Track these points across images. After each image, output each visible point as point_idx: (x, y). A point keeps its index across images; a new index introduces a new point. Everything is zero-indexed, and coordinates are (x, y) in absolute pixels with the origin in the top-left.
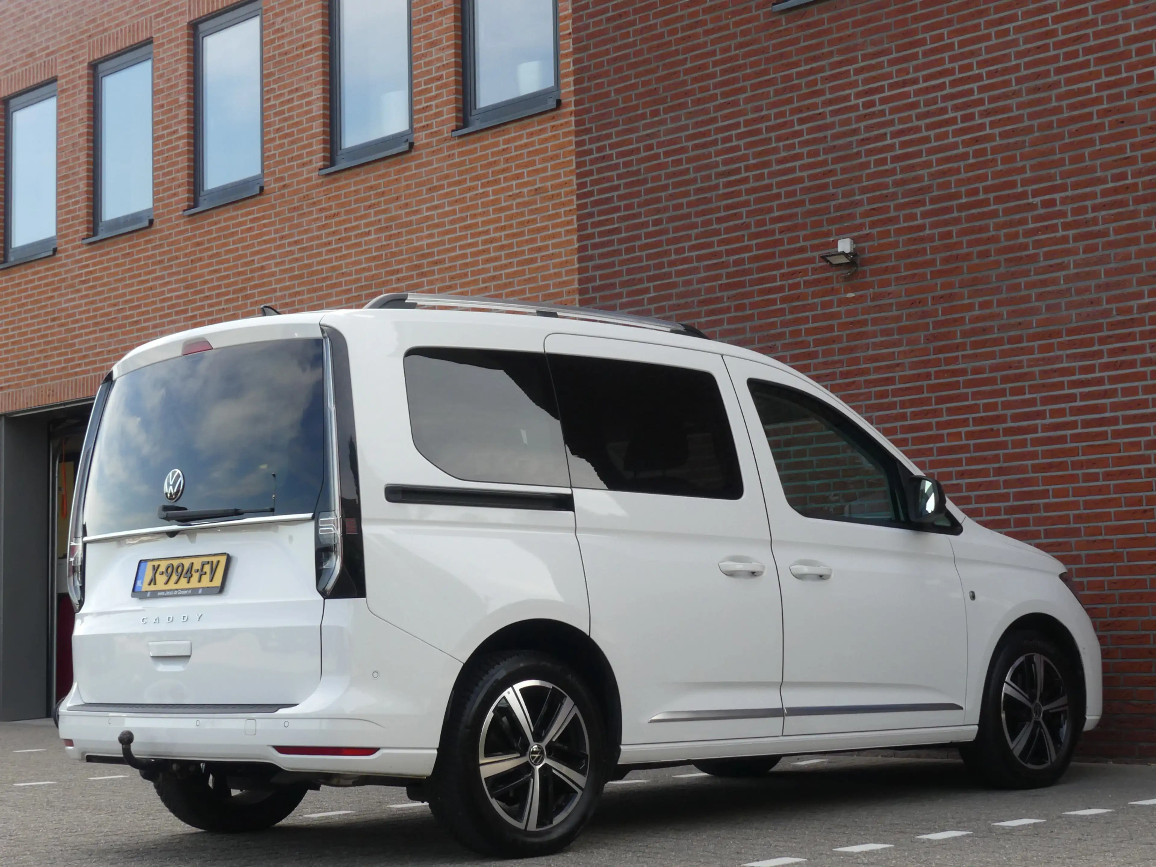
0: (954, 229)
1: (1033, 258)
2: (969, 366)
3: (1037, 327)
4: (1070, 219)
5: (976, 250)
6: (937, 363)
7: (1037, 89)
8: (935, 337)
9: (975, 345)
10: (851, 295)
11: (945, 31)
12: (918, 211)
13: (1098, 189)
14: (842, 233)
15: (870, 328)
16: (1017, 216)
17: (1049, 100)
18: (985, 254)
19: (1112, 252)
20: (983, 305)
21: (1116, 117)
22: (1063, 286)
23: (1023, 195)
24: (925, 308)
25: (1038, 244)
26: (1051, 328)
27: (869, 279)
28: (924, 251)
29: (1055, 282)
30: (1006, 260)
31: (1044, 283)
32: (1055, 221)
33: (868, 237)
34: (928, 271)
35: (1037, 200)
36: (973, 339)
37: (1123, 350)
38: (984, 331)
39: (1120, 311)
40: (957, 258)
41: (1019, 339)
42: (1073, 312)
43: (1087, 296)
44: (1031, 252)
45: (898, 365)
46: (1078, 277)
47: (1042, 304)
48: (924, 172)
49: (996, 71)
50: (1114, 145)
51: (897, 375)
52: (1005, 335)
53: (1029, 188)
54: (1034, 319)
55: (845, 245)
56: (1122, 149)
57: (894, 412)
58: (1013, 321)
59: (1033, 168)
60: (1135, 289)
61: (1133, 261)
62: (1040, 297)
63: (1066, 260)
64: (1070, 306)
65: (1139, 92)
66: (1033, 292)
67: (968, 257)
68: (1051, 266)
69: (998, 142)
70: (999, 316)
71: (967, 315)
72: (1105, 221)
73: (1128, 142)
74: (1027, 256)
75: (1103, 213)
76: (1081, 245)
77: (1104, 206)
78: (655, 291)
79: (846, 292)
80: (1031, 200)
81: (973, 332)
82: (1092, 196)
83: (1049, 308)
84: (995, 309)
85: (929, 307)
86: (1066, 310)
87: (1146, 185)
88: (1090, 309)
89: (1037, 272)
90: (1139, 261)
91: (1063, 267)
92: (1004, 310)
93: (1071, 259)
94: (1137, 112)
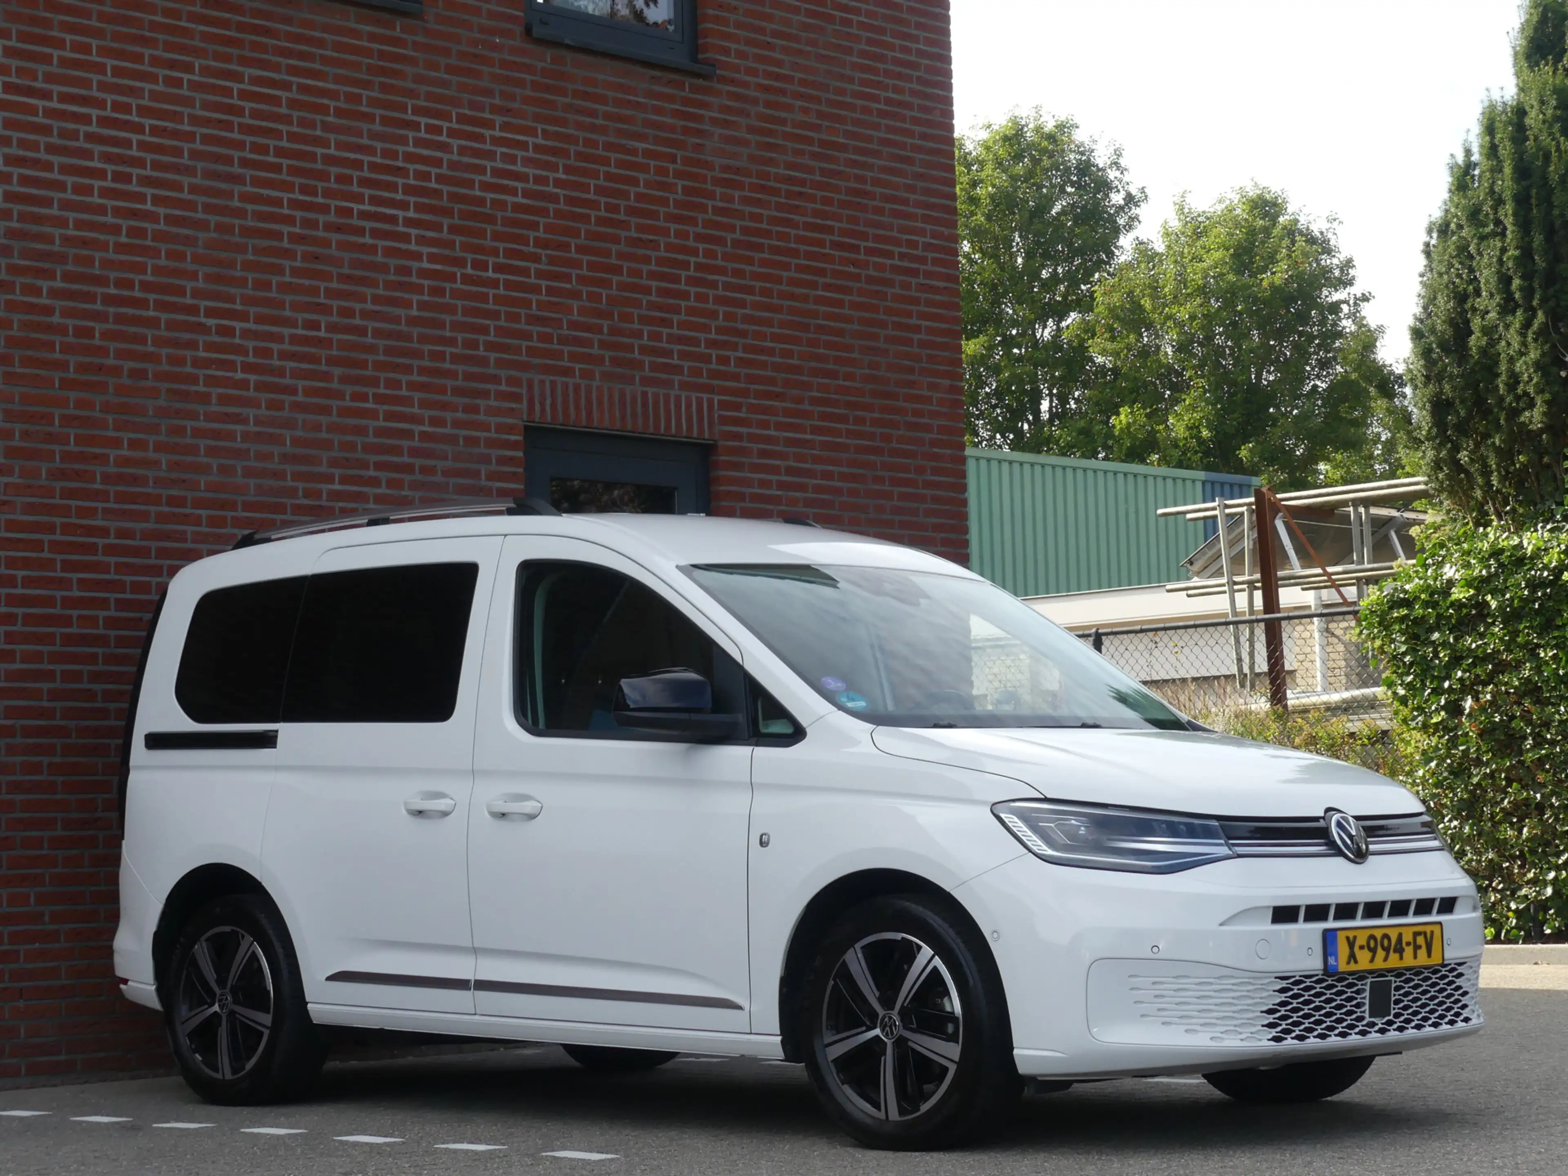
0: (98, 327)
1: (204, 398)
2: (113, 525)
3: (207, 490)
4: (251, 359)
5: (128, 365)
6: (65, 511)
7: (217, 176)
8: (63, 475)
9: (121, 498)
12: (45, 285)
13: (286, 331)
16: (187, 336)
17: (230, 195)
18: (141, 374)
19: (300, 417)
20: (134, 445)
21: (310, 249)
22: (239, 444)
23: (193, 310)
24: (49, 429)
25: (210, 381)
26: (223, 496)
28: (50, 346)
29: (231, 436)
30: (168, 390)
31: (217, 435)
32: (232, 357)
34: (57, 376)
35: (211, 322)
36: (119, 488)
38: (135, 480)
39: (307, 494)
40: (100, 369)
41: (180, 502)
42: (252, 482)
43: (270, 466)
44: (201, 388)
45: (5, 503)
46: (258, 437)
47: (215, 462)
49: (165, 129)
50: (307, 282)
51: (3, 517)
52: (165, 492)
53: (203, 304)
54: (203, 481)
56: (315, 291)
58: (174, 475)
59: (208, 278)
60: (323, 469)
61: (324, 435)
62: (212, 452)
63: (244, 411)
64: (249, 473)
65: (337, 228)
66: (202, 443)
67: (116, 371)
68: (226, 414)
69: (162, 226)
70: (156, 464)
71: (113, 453)
72: (294, 375)
73: (322, 285)
74: (196, 392)
75: (292, 364)
76: (264, 396)
77: (293, 356)
80: (203, 320)
81: (120, 479)
82: (280, 339)
83: (222, 469)
84: (151, 455)
85: (56, 427)
86: (244, 476)
87: (342, 345)
88: (272, 482)
89: (208, 417)
90: (330, 436)
91: (241, 420)
92: (164, 458)
93: (251, 413)
94: (334, 252)
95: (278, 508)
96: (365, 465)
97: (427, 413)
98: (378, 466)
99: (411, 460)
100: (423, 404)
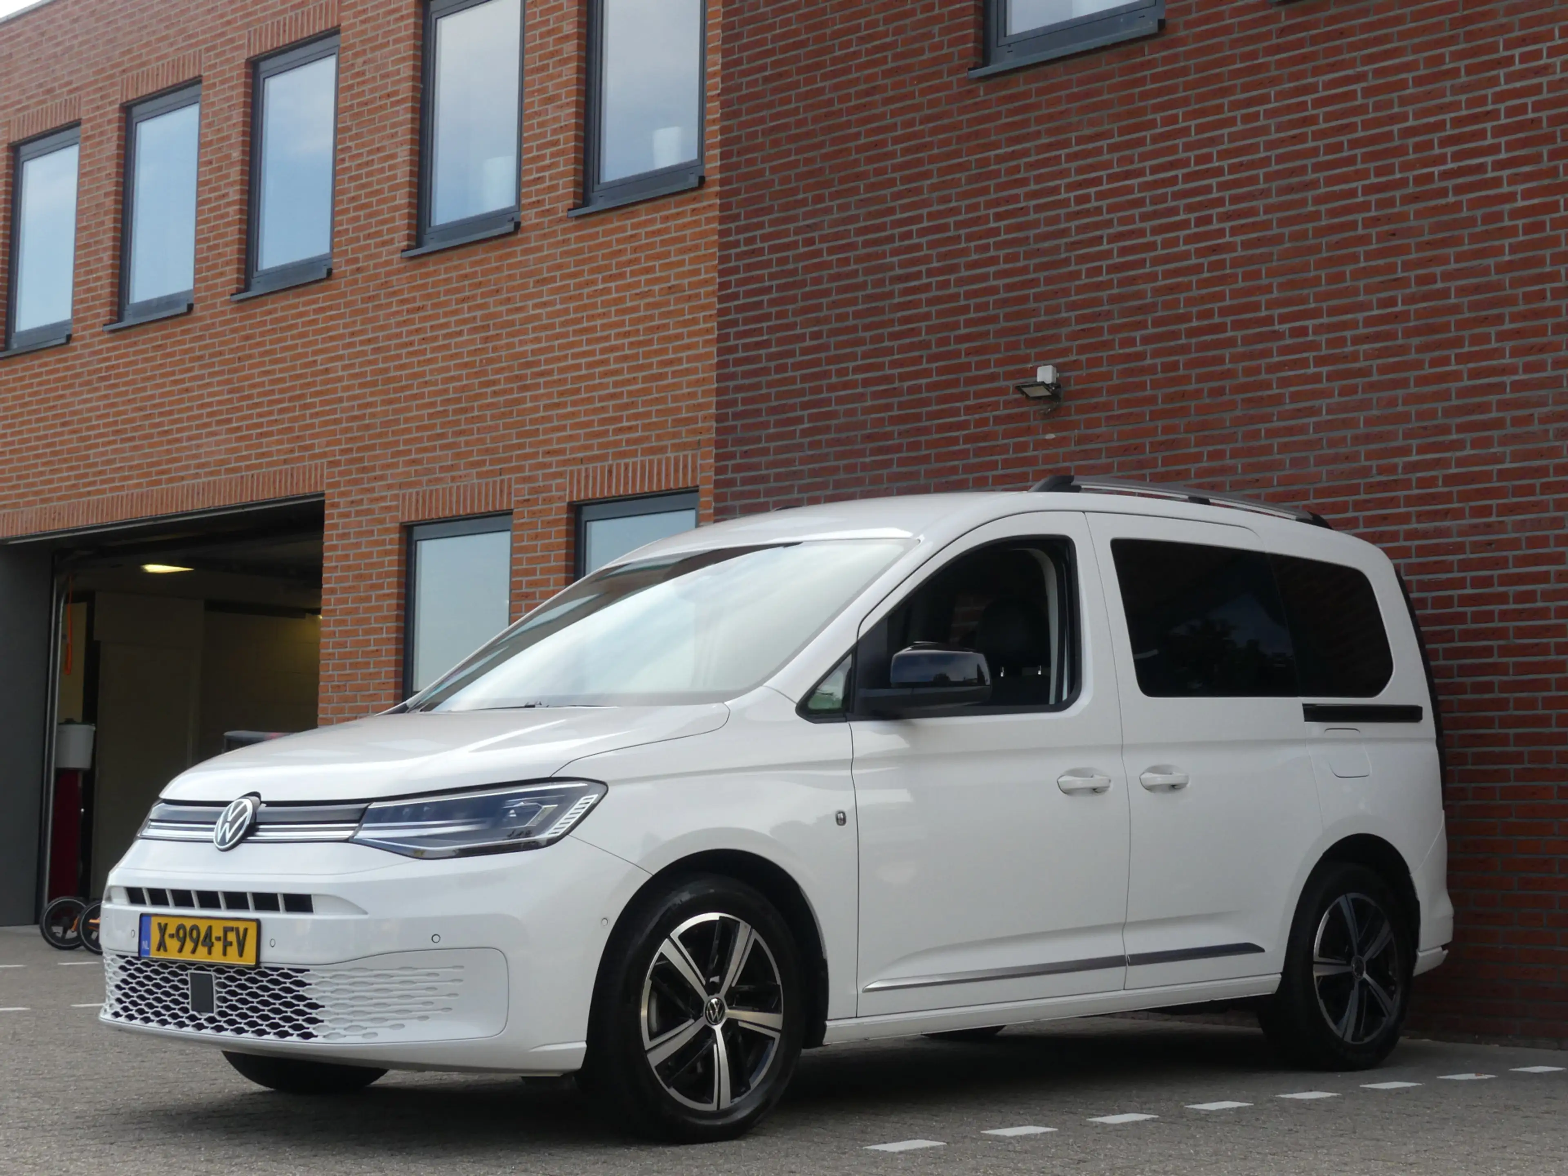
0: (1181, 358)
1: (1277, 400)
3: (1279, 484)
4: (1324, 352)
5: (1206, 386)
7: (1290, 189)
10: (1051, 436)
11: (1180, 112)
12: (1138, 335)
13: (1360, 316)
14: (1044, 358)
16: (1260, 346)
17: (1303, 202)
18: (1218, 392)
19: (1374, 396)
20: (1213, 456)
21: (1386, 228)
22: (1312, 435)
23: (1268, 320)
24: (1141, 457)
25: (1284, 382)
26: (1295, 487)
27: (1074, 417)
28: (1142, 386)
29: (1303, 430)
30: (1243, 400)
31: (1290, 431)
32: (1305, 355)
33: (1076, 364)
34: (1147, 409)
35: (1285, 327)
37: (1385, 519)
39: (1381, 470)
40: (1183, 395)
42: (1324, 469)
43: (1342, 450)
44: (1275, 391)
46: (1330, 425)
47: (1287, 457)
48: (1148, 287)
49: (1241, 164)
50: (1381, 262)
53: (1276, 312)
54: (1275, 475)
55: (1046, 374)
56: (1392, 268)
58: (1249, 476)
59: (1282, 287)
60: (1400, 442)
61: (1400, 408)
62: (1284, 448)
63: (1316, 403)
64: (1321, 461)
65: (1415, 198)
66: (1276, 442)
67: (1197, 394)
68: (1299, 410)
69: (1240, 252)
70: (1232, 469)
71: (1193, 467)
72: (1368, 356)
73: (1399, 260)
74: (1270, 396)
75: (1366, 347)
76: (1337, 385)
77: (1367, 339)
78: (810, 421)
79: (1045, 432)
80: (1277, 327)
82: (1354, 325)
83: (1294, 463)
84: (1228, 462)
85: (1147, 455)
86: (1316, 465)
87: (1419, 314)
88: (1345, 466)
89: (1282, 417)
90: (1407, 408)
91: (1313, 412)
92: (1239, 463)
93: (1323, 403)
94: (1413, 223)
95: (1353, 490)
96: (1446, 430)
97: (1520, 361)
98: (1461, 428)
99: (1501, 414)
100: (1515, 353)
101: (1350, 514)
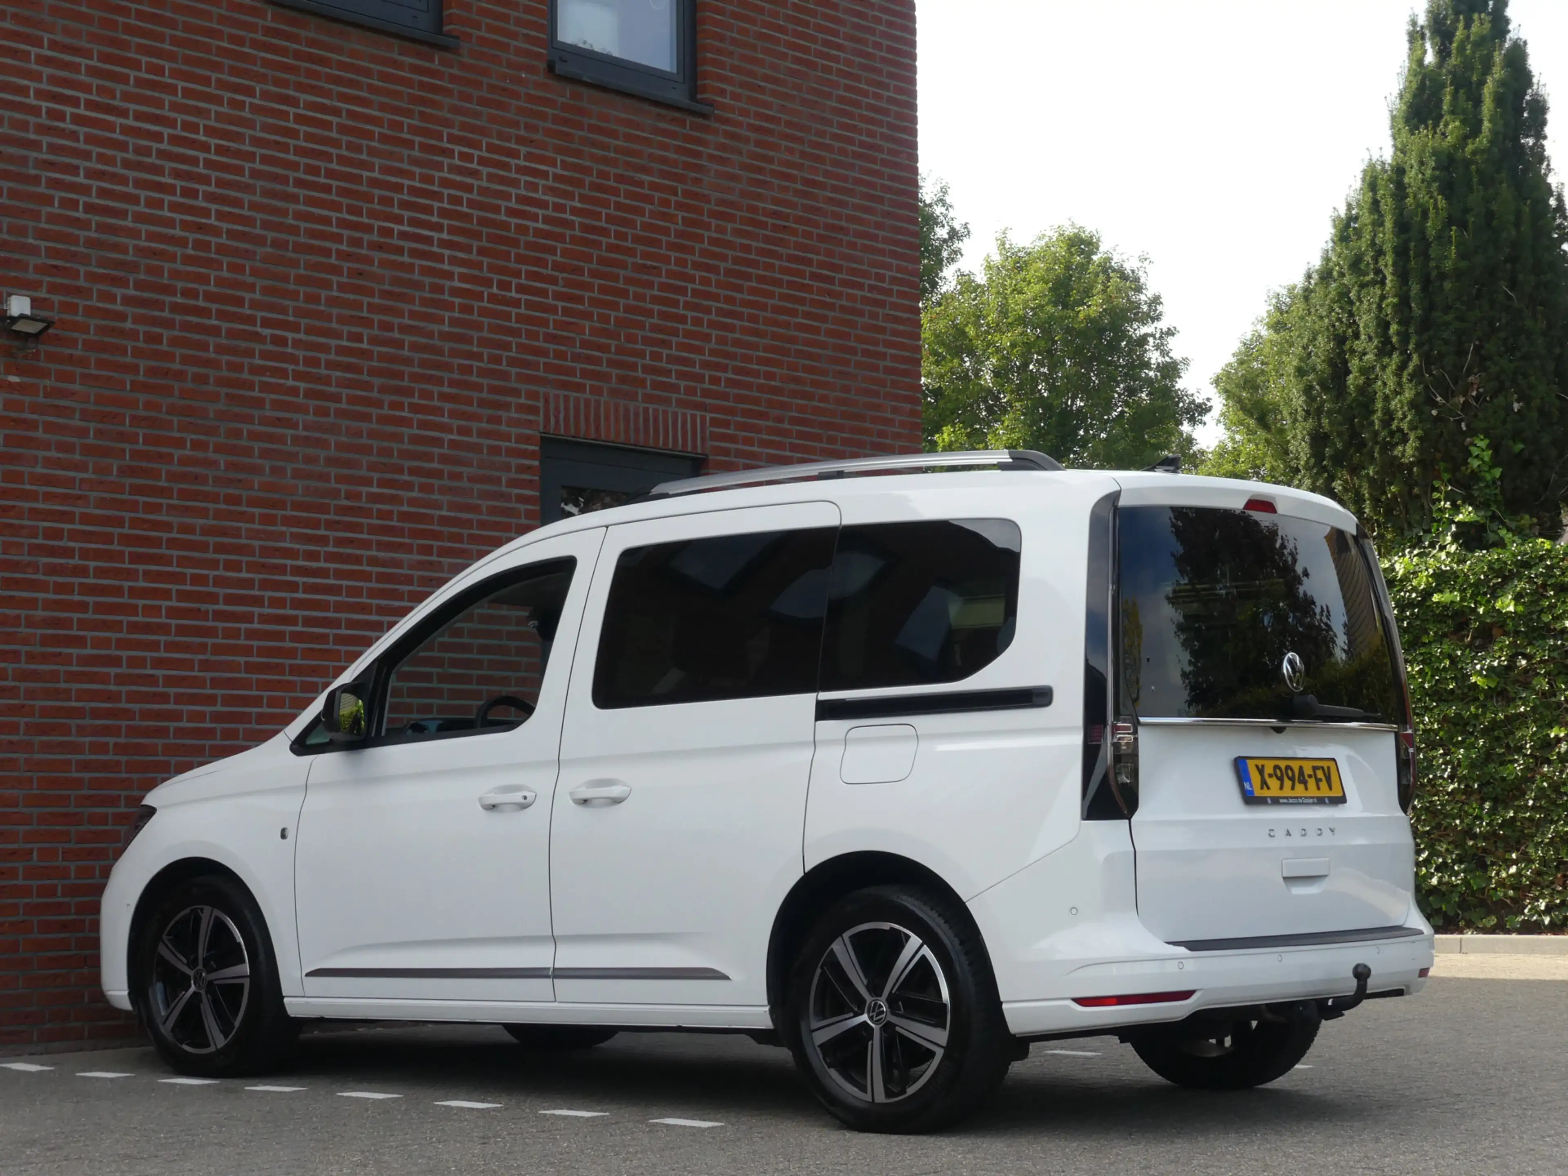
0: (166, 333)
1: (259, 403)
2: (175, 520)
3: (260, 490)
4: (301, 368)
5: (191, 370)
6: (133, 506)
7: (274, 195)
8: (131, 471)
9: (184, 494)
10: (14, 379)
12: (119, 292)
13: (333, 342)
14: (18, 286)
15: (40, 434)
16: (243, 344)
17: (285, 213)
18: (202, 379)
19: (344, 423)
20: (196, 445)
21: (355, 266)
22: (288, 448)
23: (251, 320)
24: (121, 428)
25: (266, 387)
26: (274, 496)
27: (42, 364)
28: (123, 351)
29: (281, 439)
30: (227, 395)
31: (271, 438)
32: (284, 365)
33: (50, 304)
34: (128, 378)
35: (267, 332)
36: (182, 486)
37: (350, 542)
38: (196, 478)
39: (348, 495)
40: (166, 373)
41: (235, 500)
42: (301, 484)
43: (316, 468)
44: (256, 394)
45: (79, 497)
46: (306, 441)
47: (267, 464)
50: (352, 297)
51: (78, 510)
52: (224, 491)
53: (260, 314)
54: (257, 480)
55: (20, 305)
56: (359, 305)
57: (71, 561)
58: (231, 475)
59: (264, 290)
60: (363, 472)
61: (364, 441)
62: (265, 454)
63: (294, 416)
64: (297, 474)
65: (379, 247)
66: (257, 445)
67: (180, 375)
68: (278, 419)
69: (225, 240)
70: (214, 464)
71: (177, 453)
72: (339, 384)
73: (365, 300)
74: (252, 398)
75: (337, 373)
76: (312, 403)
77: (338, 366)
79: (8, 372)
80: (259, 329)
81: (183, 477)
82: (326, 349)
83: (273, 470)
84: (211, 455)
85: (127, 427)
86: (293, 478)
87: (382, 357)
88: (319, 484)
89: (262, 421)
90: (370, 442)
91: (291, 424)
92: (222, 459)
93: (299, 417)
94: (375, 269)
95: (323, 509)
96: (400, 470)
97: (456, 423)
98: (413, 471)
99: (441, 467)
100: (453, 414)
101: (322, 532)
